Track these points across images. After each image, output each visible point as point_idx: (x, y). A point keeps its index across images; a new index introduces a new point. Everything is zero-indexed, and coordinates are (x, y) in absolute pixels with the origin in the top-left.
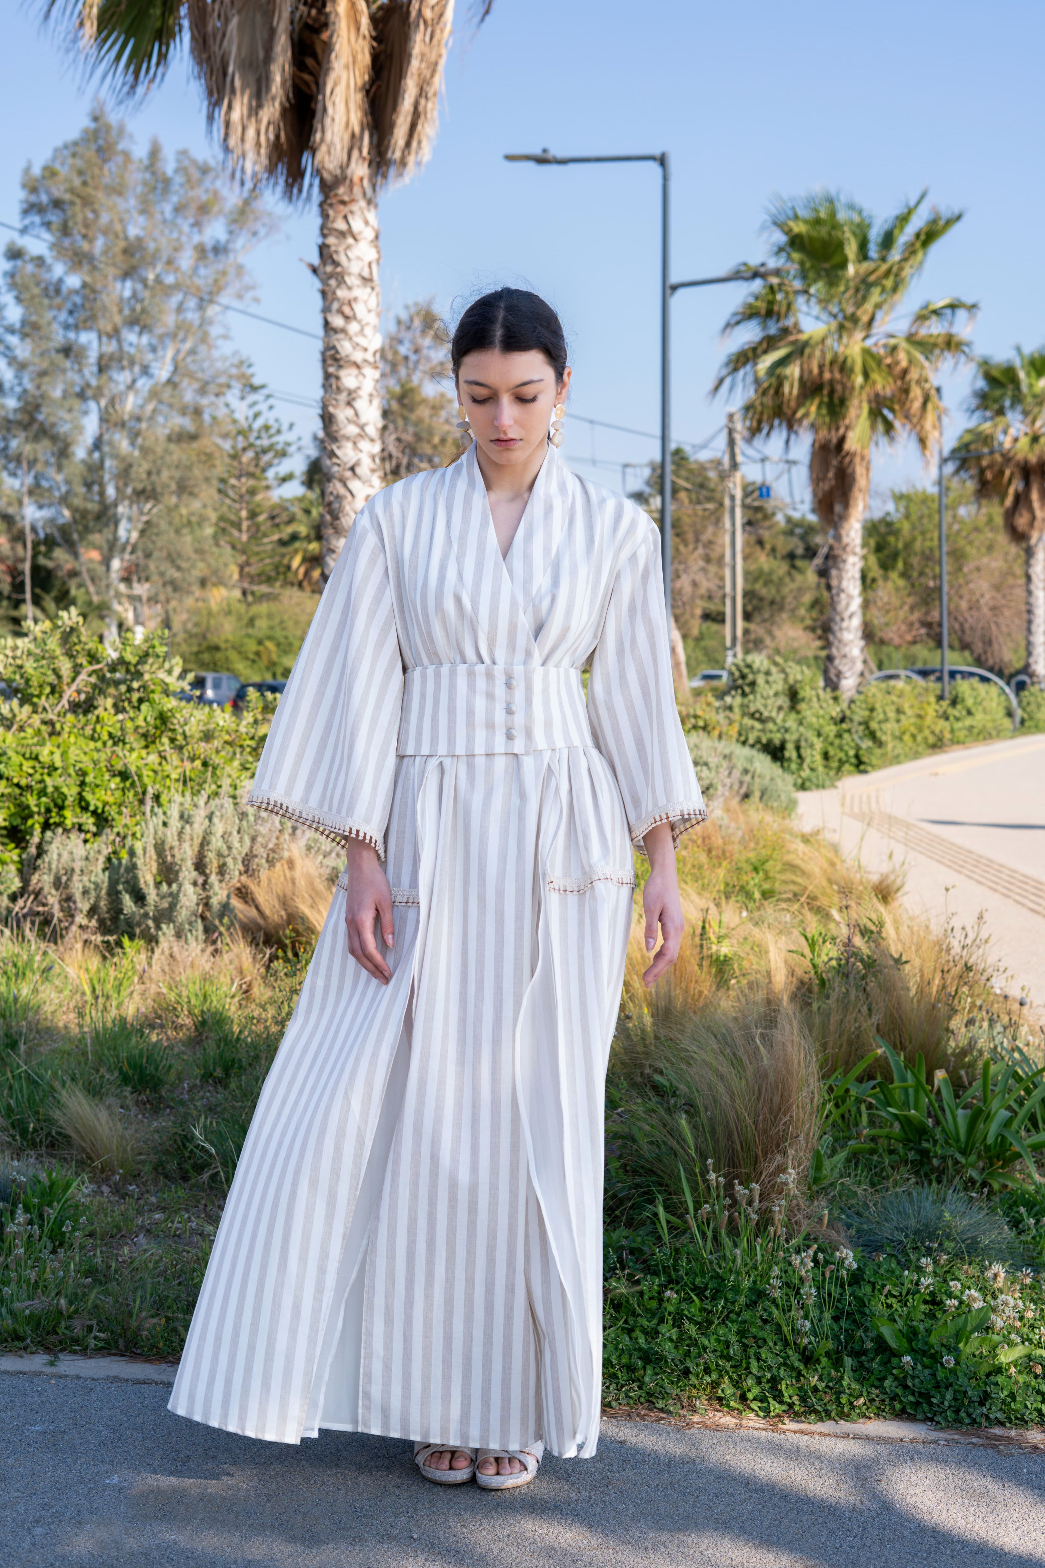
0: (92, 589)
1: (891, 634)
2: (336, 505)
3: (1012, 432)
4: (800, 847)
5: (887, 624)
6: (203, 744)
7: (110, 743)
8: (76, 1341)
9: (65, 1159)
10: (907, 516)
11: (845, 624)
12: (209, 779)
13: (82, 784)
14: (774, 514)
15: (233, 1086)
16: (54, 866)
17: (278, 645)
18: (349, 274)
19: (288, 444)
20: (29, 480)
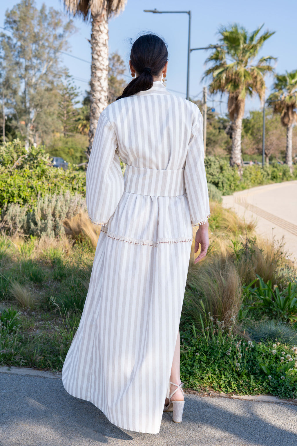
0: (22, 132)
1: (248, 151)
2: (94, 110)
3: (284, 95)
4: (226, 213)
5: (247, 149)
6: (55, 179)
7: (28, 178)
8: (16, 363)
9: (14, 304)
10: (253, 118)
11: (236, 148)
12: (56, 189)
13: (19, 190)
14: (215, 116)
15: (63, 282)
16: (11, 214)
17: (74, 150)
18: (100, 43)
19: (78, 93)
20: (5, 100)
